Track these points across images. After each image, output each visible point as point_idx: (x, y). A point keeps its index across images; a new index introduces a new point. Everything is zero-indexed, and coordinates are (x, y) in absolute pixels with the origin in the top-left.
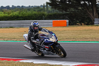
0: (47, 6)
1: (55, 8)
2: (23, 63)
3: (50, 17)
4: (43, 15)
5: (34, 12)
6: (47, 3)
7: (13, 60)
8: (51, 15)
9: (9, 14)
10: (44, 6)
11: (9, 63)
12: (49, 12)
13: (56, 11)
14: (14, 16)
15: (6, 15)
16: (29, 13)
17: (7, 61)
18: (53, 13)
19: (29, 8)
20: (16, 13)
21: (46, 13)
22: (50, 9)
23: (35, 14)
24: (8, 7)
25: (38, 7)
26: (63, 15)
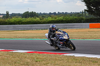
0: (85, 12)
1: (92, 14)
2: (67, 56)
3: (87, 21)
4: (82, 19)
5: (75, 17)
6: (85, 10)
7: (59, 54)
8: (88, 19)
9: (55, 18)
10: (83, 12)
11: (56, 56)
12: (87, 17)
13: (92, 16)
14: (59, 20)
15: (53, 19)
16: (71, 18)
17: (54, 54)
18: (90, 18)
19: (71, 14)
20: (61, 18)
21: (84, 18)
22: (87, 15)
23: (76, 19)
24: (55, 13)
25: (78, 13)
26: (98, 19)
